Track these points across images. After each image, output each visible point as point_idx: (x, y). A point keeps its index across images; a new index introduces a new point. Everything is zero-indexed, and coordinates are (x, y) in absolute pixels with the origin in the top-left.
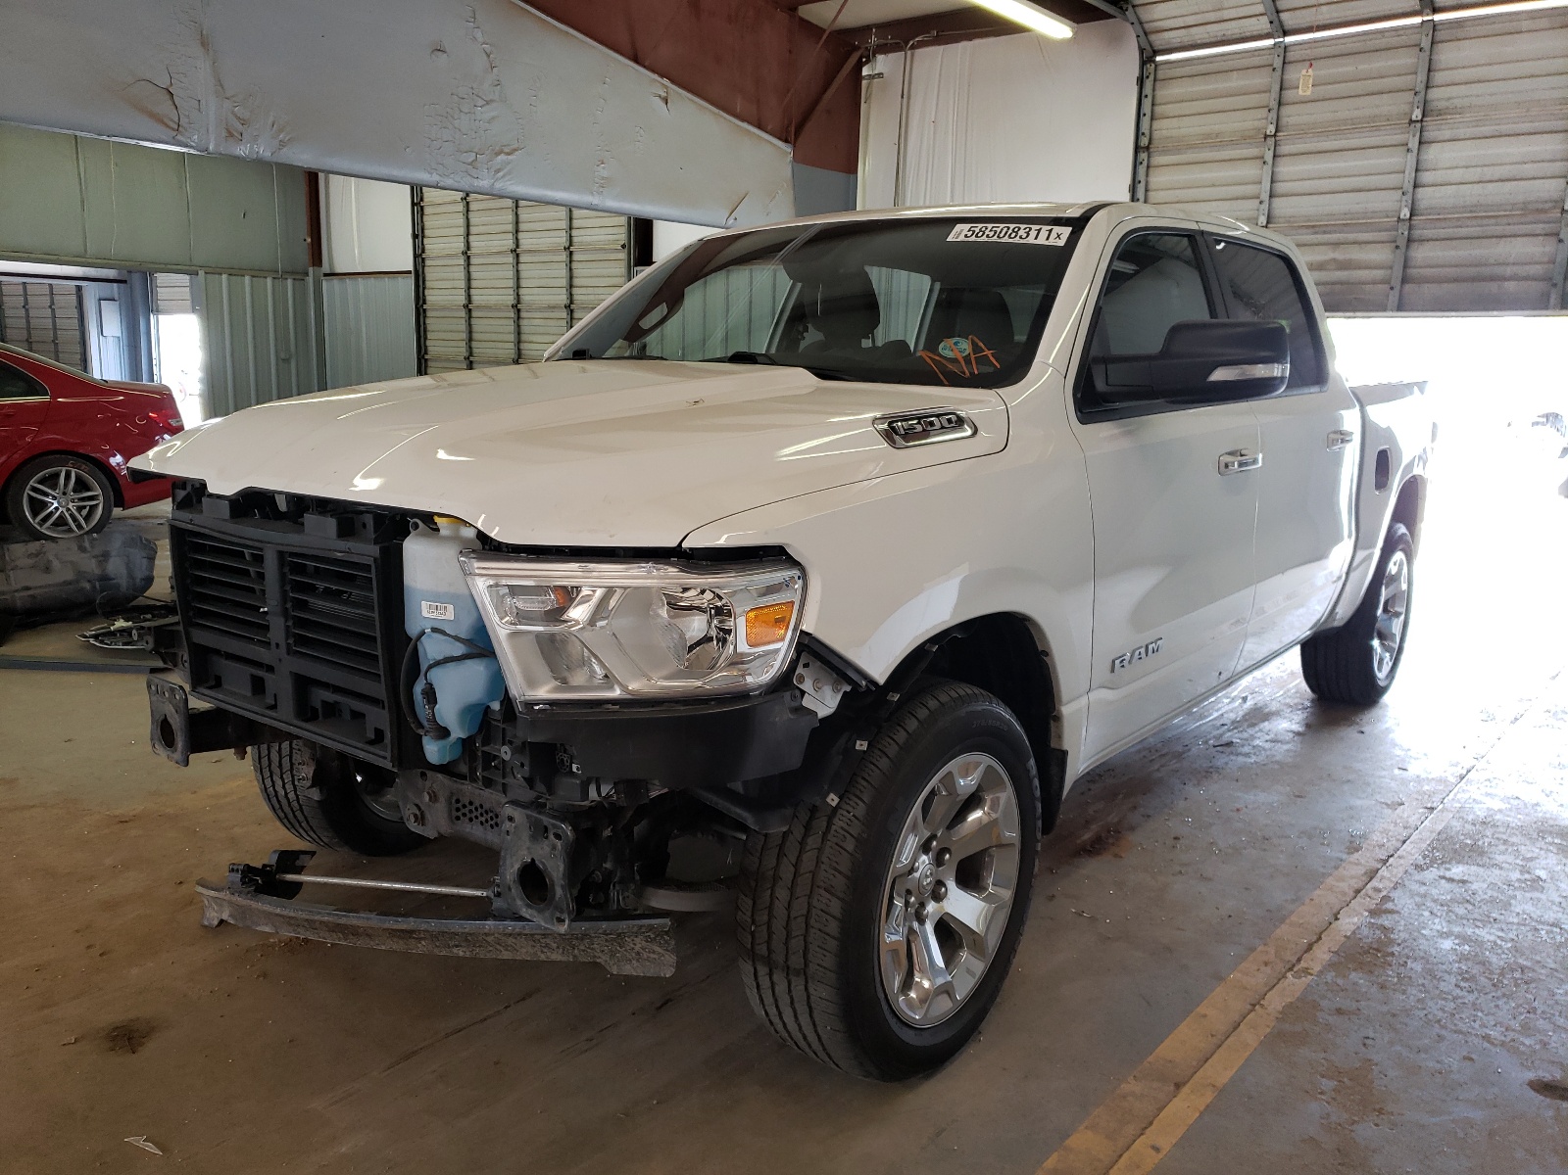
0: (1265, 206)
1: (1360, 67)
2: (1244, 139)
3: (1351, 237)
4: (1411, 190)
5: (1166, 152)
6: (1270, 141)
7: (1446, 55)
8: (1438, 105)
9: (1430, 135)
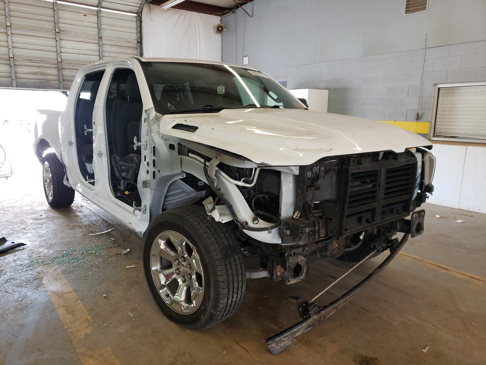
0: (11, 50)
1: (32, 10)
3: (44, 65)
4: (60, 53)
6: (9, 28)
7: (62, 14)
8: (62, 29)
9: (62, 38)
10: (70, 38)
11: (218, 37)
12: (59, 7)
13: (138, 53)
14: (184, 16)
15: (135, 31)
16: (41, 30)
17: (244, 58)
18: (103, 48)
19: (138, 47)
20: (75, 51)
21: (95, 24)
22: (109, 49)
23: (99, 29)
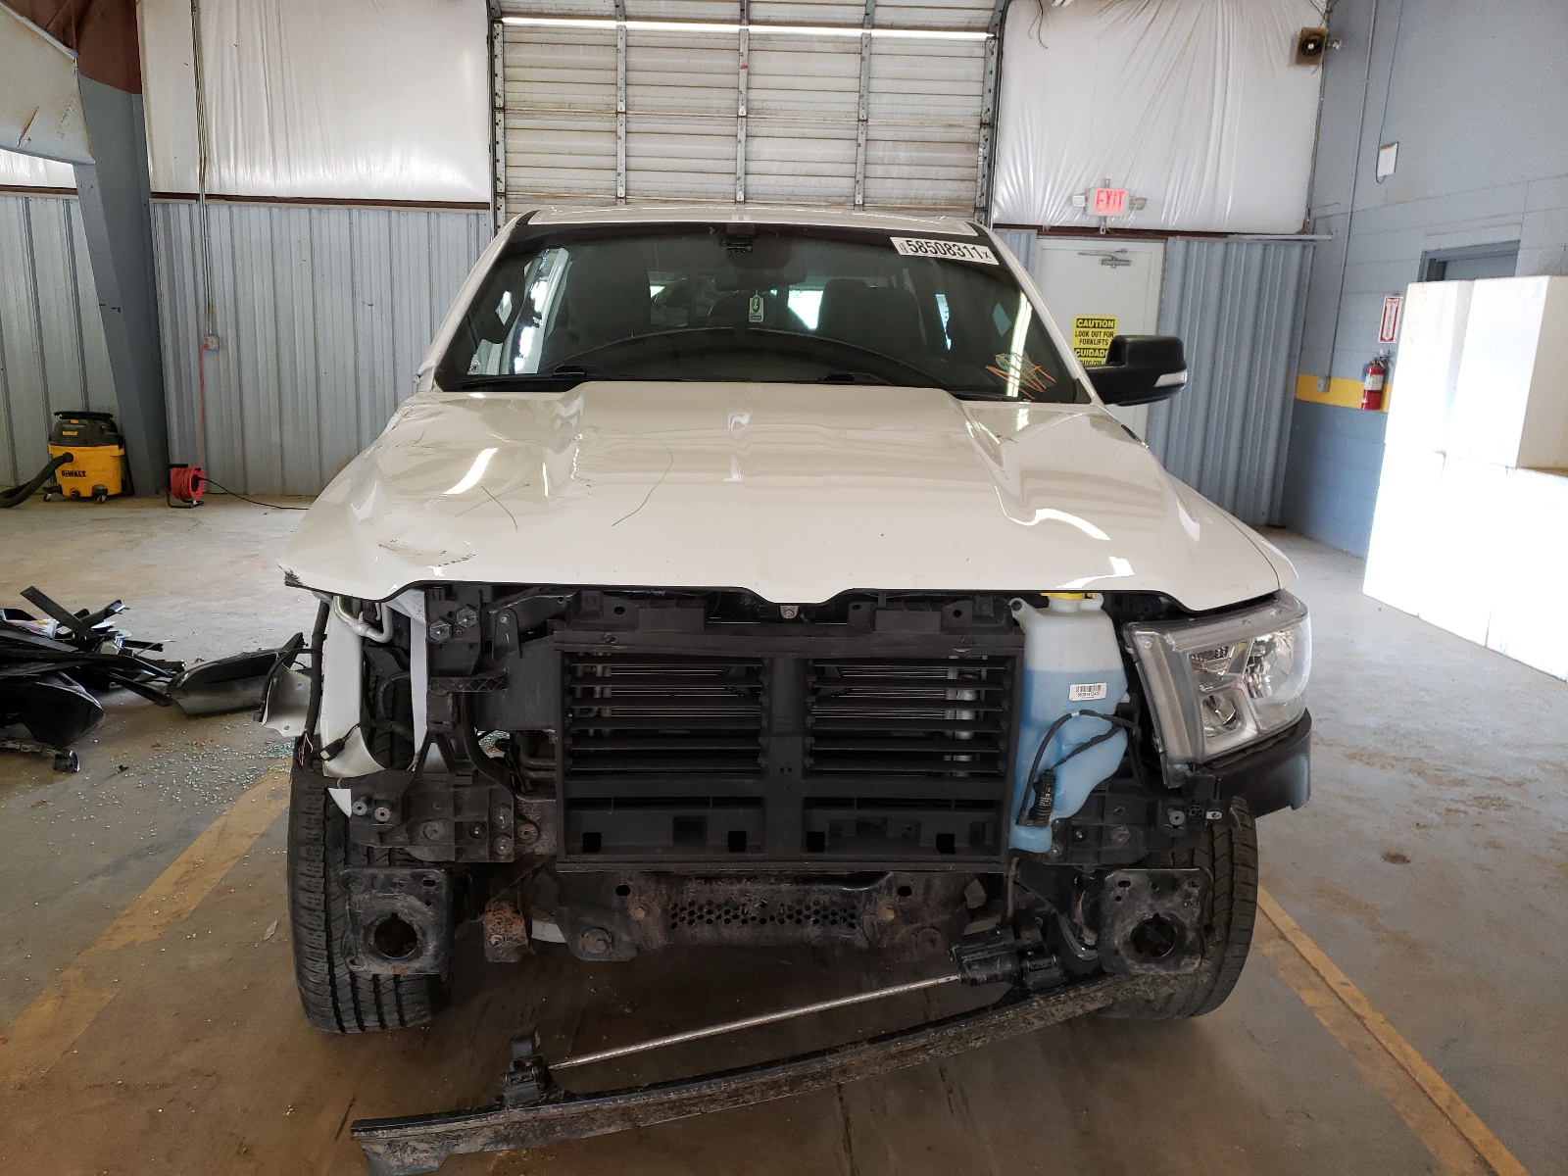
0: (622, 178)
1: (692, 61)
2: (596, 112)
4: (743, 176)
5: (521, 114)
6: (622, 117)
7: (760, 62)
8: (757, 105)
9: (753, 131)
10: (776, 131)
11: (1310, 76)
12: (755, 45)
13: (981, 159)
14: (1171, 16)
15: (977, 88)
16: (702, 114)
17: (1383, 153)
18: (871, 153)
19: (982, 141)
20: (788, 168)
21: (851, 80)
22: (887, 153)
23: (864, 94)
